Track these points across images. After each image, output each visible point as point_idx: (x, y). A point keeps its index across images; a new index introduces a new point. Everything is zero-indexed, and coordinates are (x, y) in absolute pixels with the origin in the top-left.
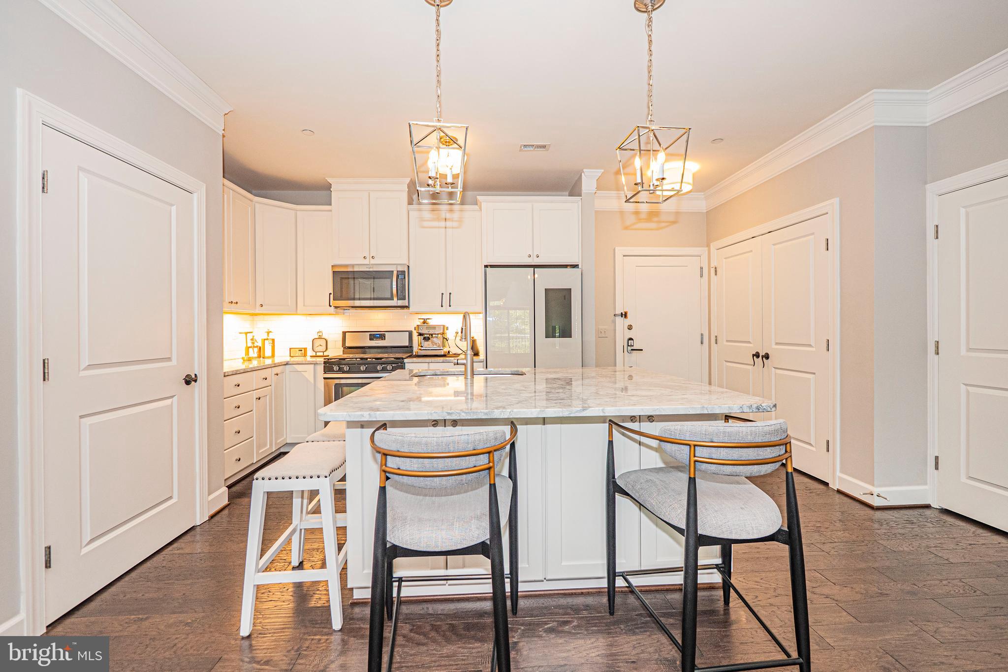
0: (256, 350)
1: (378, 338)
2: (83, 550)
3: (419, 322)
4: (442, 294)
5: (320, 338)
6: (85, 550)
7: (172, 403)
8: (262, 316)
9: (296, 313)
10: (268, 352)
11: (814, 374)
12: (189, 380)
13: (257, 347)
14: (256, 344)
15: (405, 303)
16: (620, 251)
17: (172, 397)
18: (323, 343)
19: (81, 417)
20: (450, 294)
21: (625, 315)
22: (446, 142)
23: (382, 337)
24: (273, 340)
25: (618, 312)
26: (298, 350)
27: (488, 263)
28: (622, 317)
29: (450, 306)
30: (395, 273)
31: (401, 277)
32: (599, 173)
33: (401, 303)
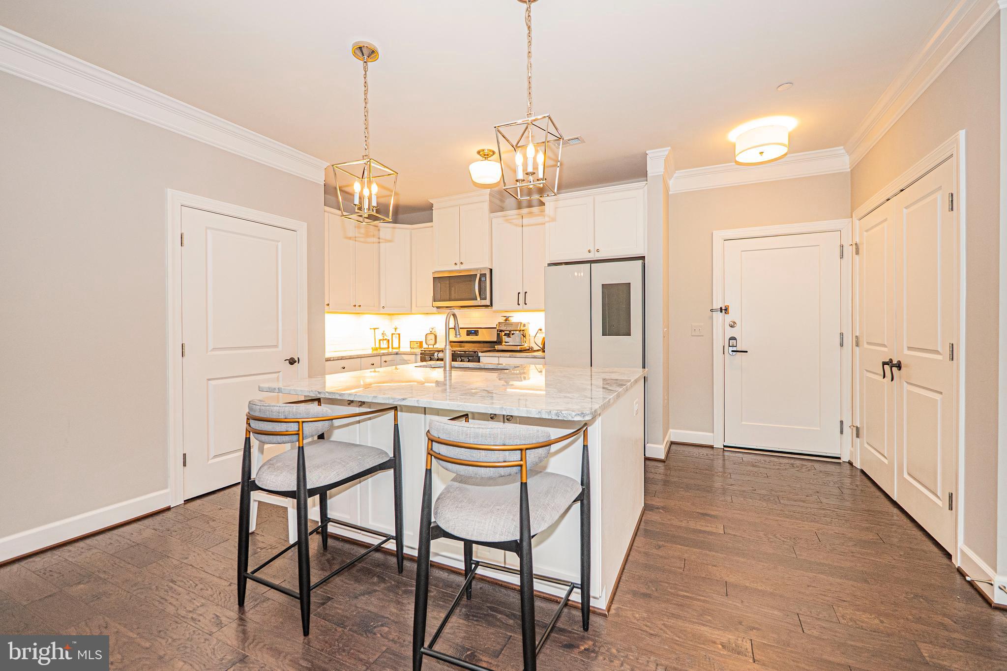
0: (385, 342)
1: (473, 333)
2: (209, 461)
3: (502, 320)
4: (519, 293)
5: (431, 333)
6: (210, 462)
7: (278, 376)
8: (397, 315)
9: (411, 313)
10: (396, 345)
11: (941, 393)
12: (292, 362)
13: (386, 339)
14: (385, 337)
15: (488, 302)
16: (719, 235)
17: (279, 372)
18: (433, 337)
19: (209, 380)
20: (526, 293)
21: (725, 310)
22: (485, 155)
23: (476, 333)
24: (399, 334)
25: (716, 306)
26: (415, 343)
27: (551, 261)
28: (721, 312)
29: (526, 304)
30: (478, 276)
31: (483, 279)
32: (665, 151)
33: (484, 302)
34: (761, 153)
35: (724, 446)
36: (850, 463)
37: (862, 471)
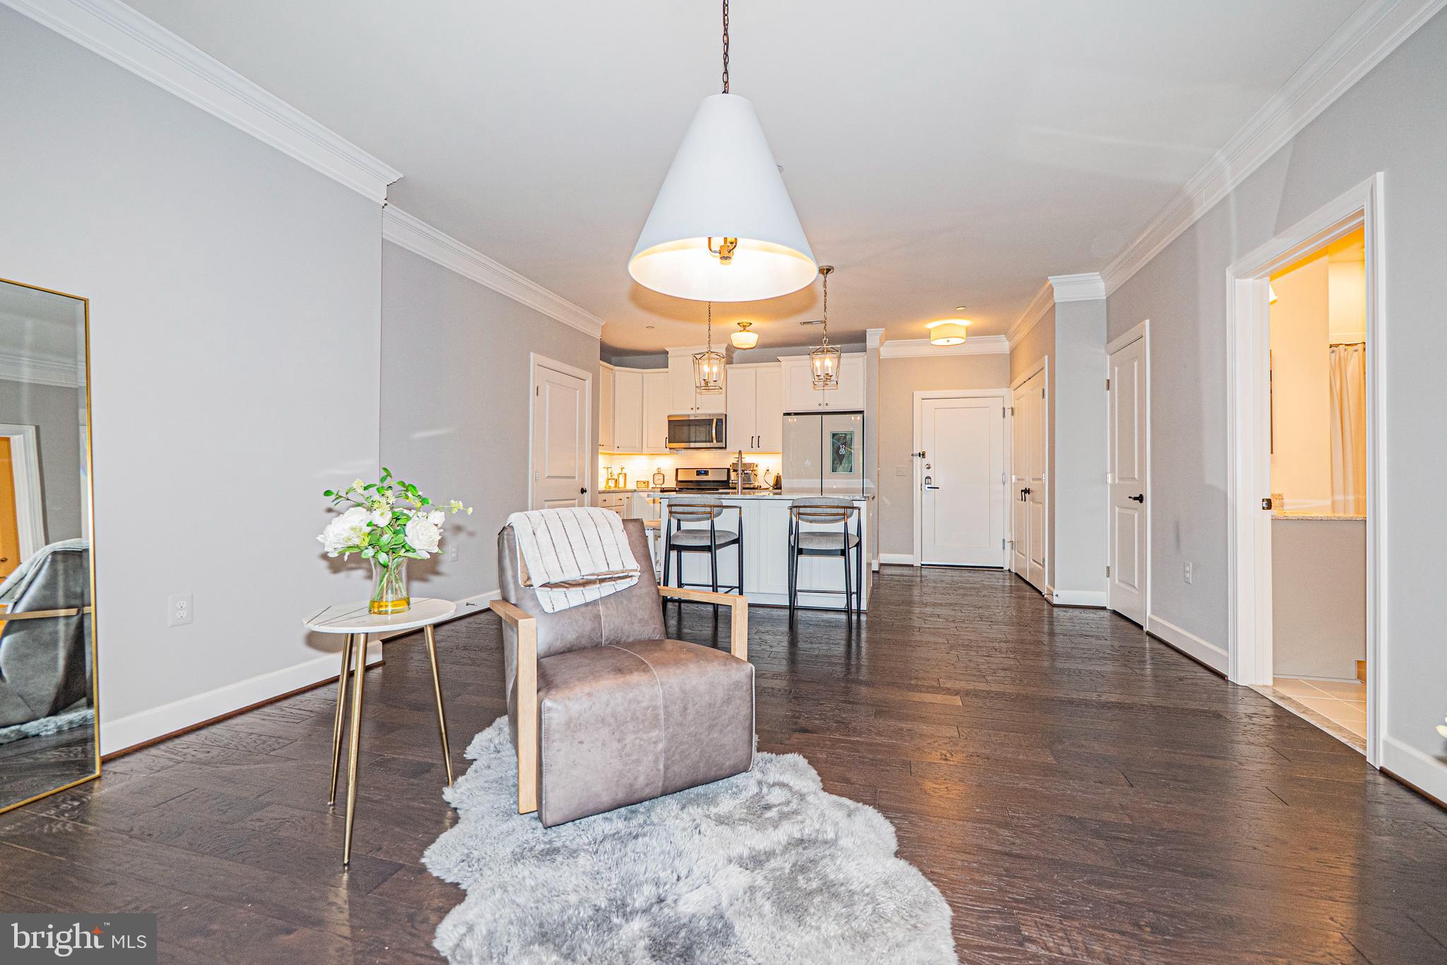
0: (613, 481)
1: (702, 473)
3: (735, 461)
4: (753, 437)
5: (659, 473)
7: (576, 502)
9: (642, 454)
10: (622, 482)
12: (583, 491)
13: (614, 479)
14: (613, 477)
15: (723, 444)
16: (918, 395)
17: (576, 499)
18: (661, 477)
20: (759, 437)
21: (923, 455)
23: (706, 473)
24: (625, 474)
25: (916, 451)
26: (642, 482)
27: (786, 411)
28: (920, 456)
29: (759, 447)
30: (715, 420)
31: (719, 424)
32: (881, 331)
33: (719, 445)
34: (948, 341)
35: (922, 565)
36: (1009, 570)
37: (1016, 574)
